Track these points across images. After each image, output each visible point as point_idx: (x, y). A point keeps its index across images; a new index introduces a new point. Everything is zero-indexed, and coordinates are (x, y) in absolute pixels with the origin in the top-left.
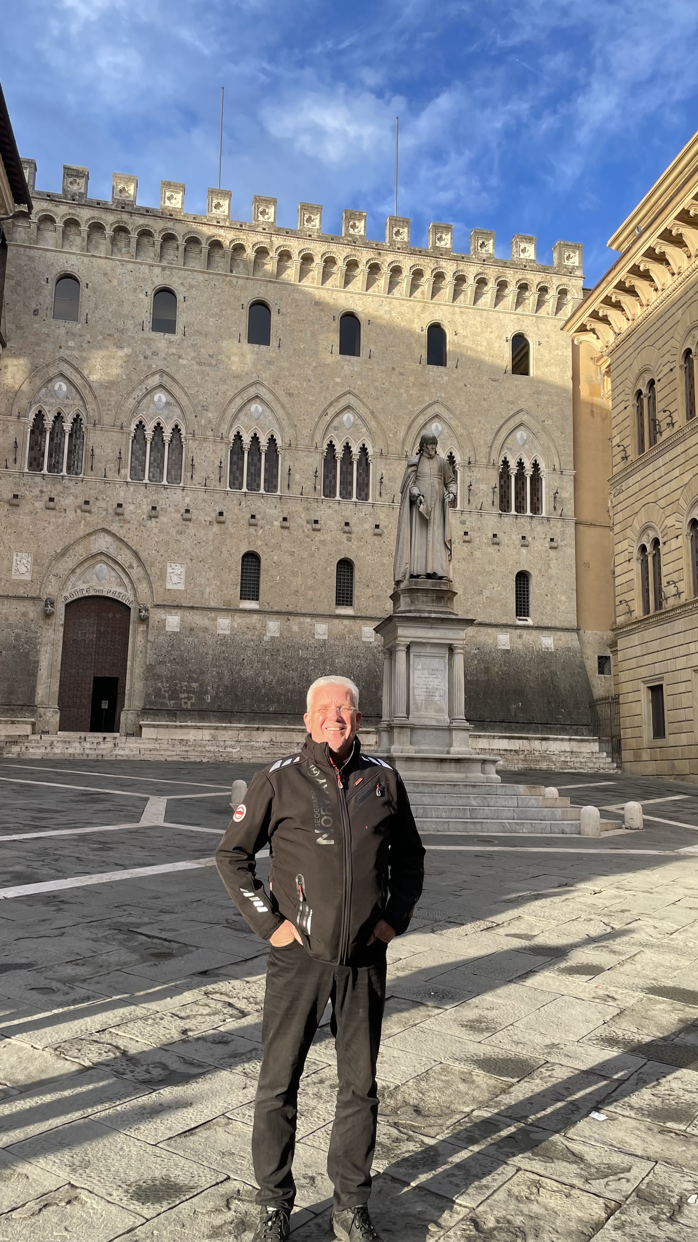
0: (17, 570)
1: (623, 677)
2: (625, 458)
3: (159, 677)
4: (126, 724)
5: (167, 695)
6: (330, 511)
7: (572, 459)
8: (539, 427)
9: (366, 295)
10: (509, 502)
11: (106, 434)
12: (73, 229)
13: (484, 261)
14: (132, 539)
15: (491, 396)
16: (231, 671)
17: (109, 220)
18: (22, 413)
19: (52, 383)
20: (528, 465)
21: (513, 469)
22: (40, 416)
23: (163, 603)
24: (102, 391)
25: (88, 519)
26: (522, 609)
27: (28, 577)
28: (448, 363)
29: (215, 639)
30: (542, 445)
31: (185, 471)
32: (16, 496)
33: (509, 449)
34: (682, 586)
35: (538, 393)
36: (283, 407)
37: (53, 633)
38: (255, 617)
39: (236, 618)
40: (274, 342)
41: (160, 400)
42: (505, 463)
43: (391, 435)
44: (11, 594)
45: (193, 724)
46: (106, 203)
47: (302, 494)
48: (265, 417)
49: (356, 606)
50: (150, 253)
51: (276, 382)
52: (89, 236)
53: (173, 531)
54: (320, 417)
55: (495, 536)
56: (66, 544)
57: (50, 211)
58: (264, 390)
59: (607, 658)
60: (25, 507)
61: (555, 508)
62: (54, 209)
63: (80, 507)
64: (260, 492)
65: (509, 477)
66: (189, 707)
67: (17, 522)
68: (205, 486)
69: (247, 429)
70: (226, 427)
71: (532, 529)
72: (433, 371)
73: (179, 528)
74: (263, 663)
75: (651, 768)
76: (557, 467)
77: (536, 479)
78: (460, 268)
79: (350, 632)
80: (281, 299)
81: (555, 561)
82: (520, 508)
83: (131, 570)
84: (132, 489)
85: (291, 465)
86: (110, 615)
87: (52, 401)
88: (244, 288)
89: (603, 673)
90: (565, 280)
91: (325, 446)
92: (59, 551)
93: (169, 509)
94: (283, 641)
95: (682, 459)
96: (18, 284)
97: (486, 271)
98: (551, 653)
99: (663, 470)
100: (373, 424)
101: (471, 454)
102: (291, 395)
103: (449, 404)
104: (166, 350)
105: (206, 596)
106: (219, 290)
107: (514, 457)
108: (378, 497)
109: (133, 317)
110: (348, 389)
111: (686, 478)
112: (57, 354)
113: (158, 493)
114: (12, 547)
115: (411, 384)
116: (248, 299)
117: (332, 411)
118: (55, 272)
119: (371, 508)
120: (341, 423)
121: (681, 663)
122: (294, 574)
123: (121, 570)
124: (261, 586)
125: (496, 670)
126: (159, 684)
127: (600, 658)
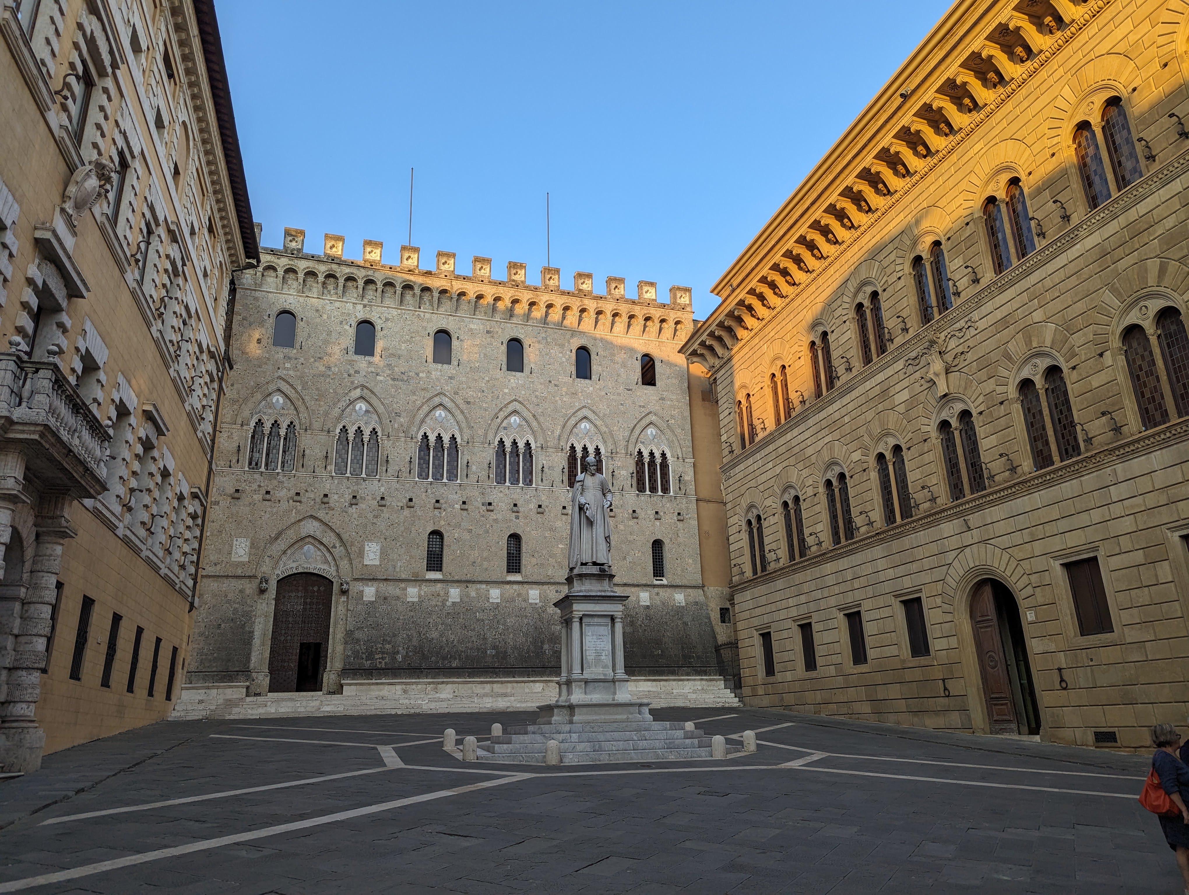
0: (236, 553)
1: (740, 626)
2: (732, 452)
3: (358, 640)
4: (328, 683)
5: (364, 656)
6: (501, 495)
7: (691, 449)
8: (665, 426)
9: (527, 325)
10: (644, 484)
11: (315, 437)
12: (291, 275)
13: (618, 300)
14: (336, 523)
15: (627, 402)
16: (420, 633)
17: (322, 269)
18: (245, 422)
19: (271, 397)
20: (657, 455)
21: (647, 459)
22: (260, 423)
23: (361, 577)
24: (313, 402)
25: (299, 508)
26: (658, 570)
27: (245, 559)
28: (593, 377)
29: (405, 606)
30: (668, 440)
31: (381, 465)
32: (237, 491)
33: (643, 443)
34: (780, 553)
35: (663, 399)
36: (462, 412)
37: (266, 606)
38: (439, 585)
39: (423, 587)
40: (454, 362)
41: (361, 408)
42: (640, 453)
43: (550, 433)
44: (230, 575)
45: (388, 681)
46: (319, 256)
47: (478, 482)
48: (448, 421)
49: (523, 573)
50: (353, 294)
51: (456, 393)
52: (304, 281)
53: (370, 516)
54: (492, 420)
55: (634, 511)
56: (280, 529)
57: (273, 262)
58: (447, 399)
59: (727, 609)
60: (245, 500)
61: (680, 488)
62: (276, 261)
63: (292, 498)
64: (443, 481)
65: (643, 464)
66: (383, 666)
67: (238, 512)
68: (398, 477)
69: (433, 431)
70: (415, 429)
71: (663, 506)
72: (581, 383)
73: (375, 513)
74: (446, 625)
75: (765, 701)
76: (680, 456)
77: (664, 465)
78: (599, 305)
79: (519, 595)
80: (460, 329)
81: (682, 531)
82: (653, 489)
83: (334, 550)
84: (336, 482)
85: (469, 458)
86: (316, 589)
87: (270, 411)
88: (430, 320)
89: (724, 622)
90: (679, 314)
91: (496, 443)
92: (273, 536)
93: (367, 498)
94: (463, 605)
95: (774, 456)
96: (244, 319)
97: (619, 308)
98: (683, 607)
99: (760, 463)
100: (534, 424)
101: (613, 447)
102: (468, 403)
103: (594, 408)
104: (366, 369)
105: (398, 570)
106: (410, 322)
107: (646, 448)
108: (540, 482)
109: (339, 344)
110: (514, 397)
111: (778, 470)
112: (275, 374)
113: (357, 484)
114: (233, 534)
115: (564, 393)
116: (433, 328)
117: (502, 415)
118: (275, 309)
119: (535, 492)
120: (509, 424)
121: (783, 614)
122: (472, 548)
123: (325, 549)
124: (444, 559)
125: (639, 623)
126: (358, 647)
127: (721, 609)
